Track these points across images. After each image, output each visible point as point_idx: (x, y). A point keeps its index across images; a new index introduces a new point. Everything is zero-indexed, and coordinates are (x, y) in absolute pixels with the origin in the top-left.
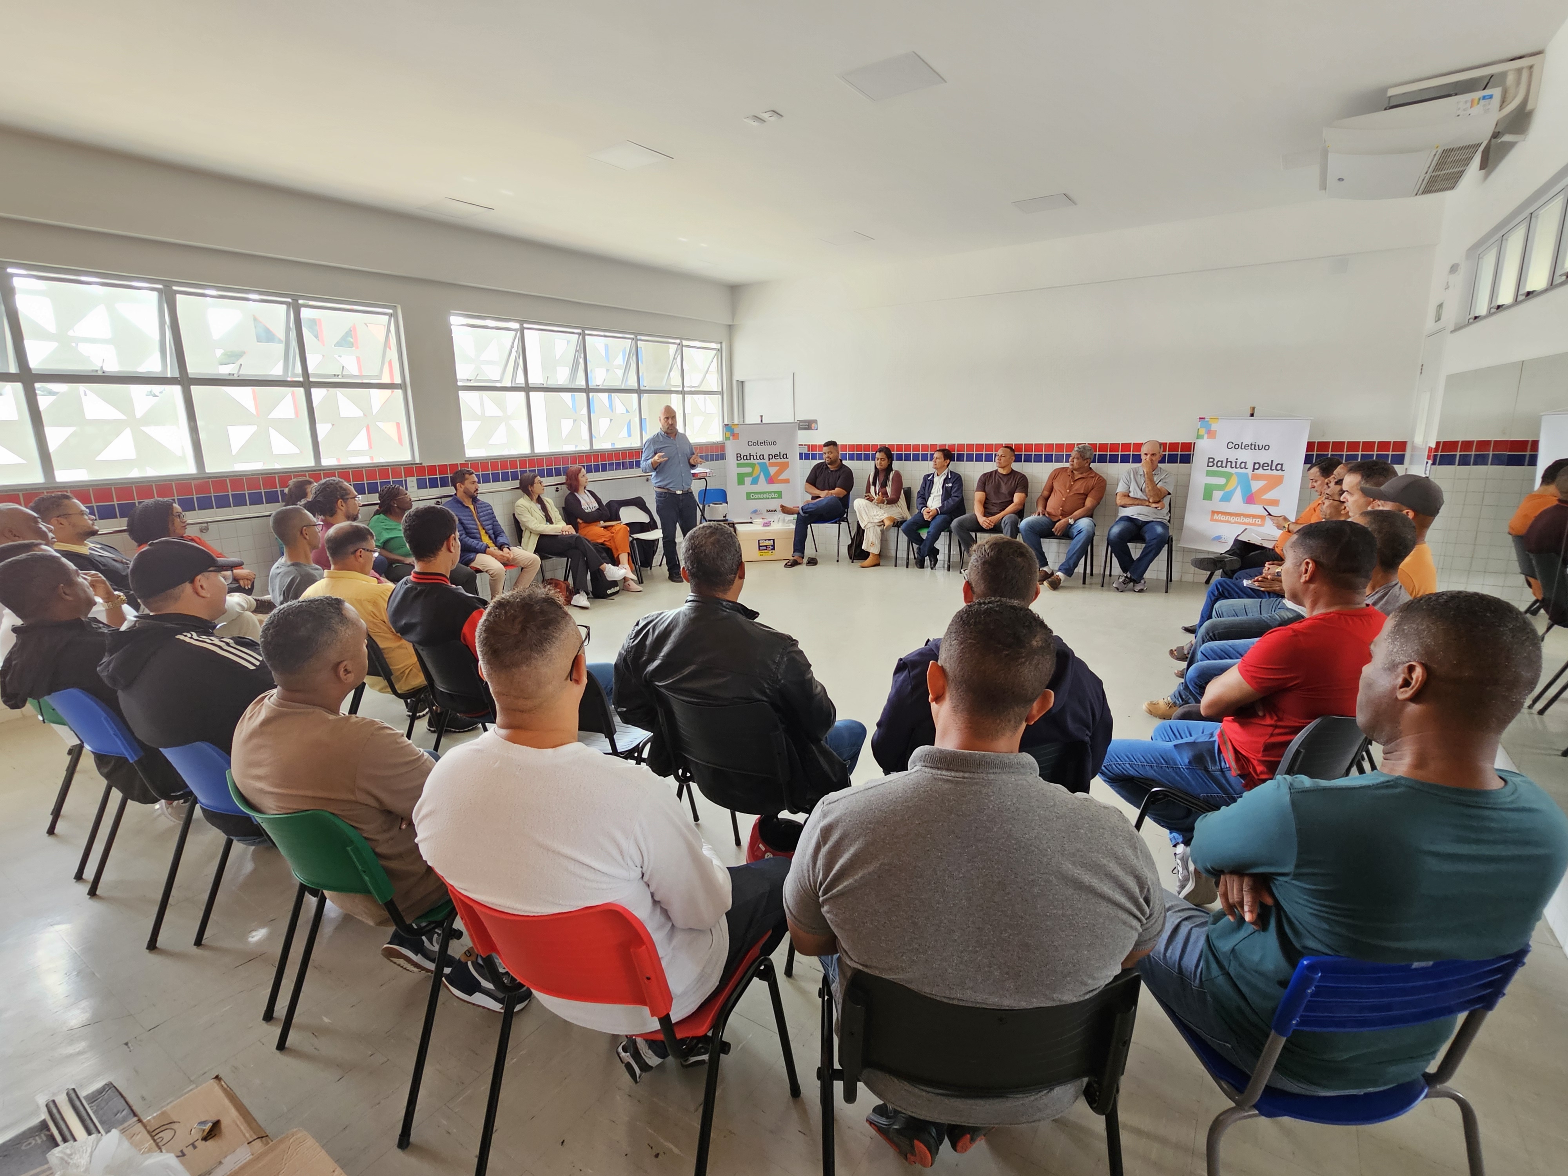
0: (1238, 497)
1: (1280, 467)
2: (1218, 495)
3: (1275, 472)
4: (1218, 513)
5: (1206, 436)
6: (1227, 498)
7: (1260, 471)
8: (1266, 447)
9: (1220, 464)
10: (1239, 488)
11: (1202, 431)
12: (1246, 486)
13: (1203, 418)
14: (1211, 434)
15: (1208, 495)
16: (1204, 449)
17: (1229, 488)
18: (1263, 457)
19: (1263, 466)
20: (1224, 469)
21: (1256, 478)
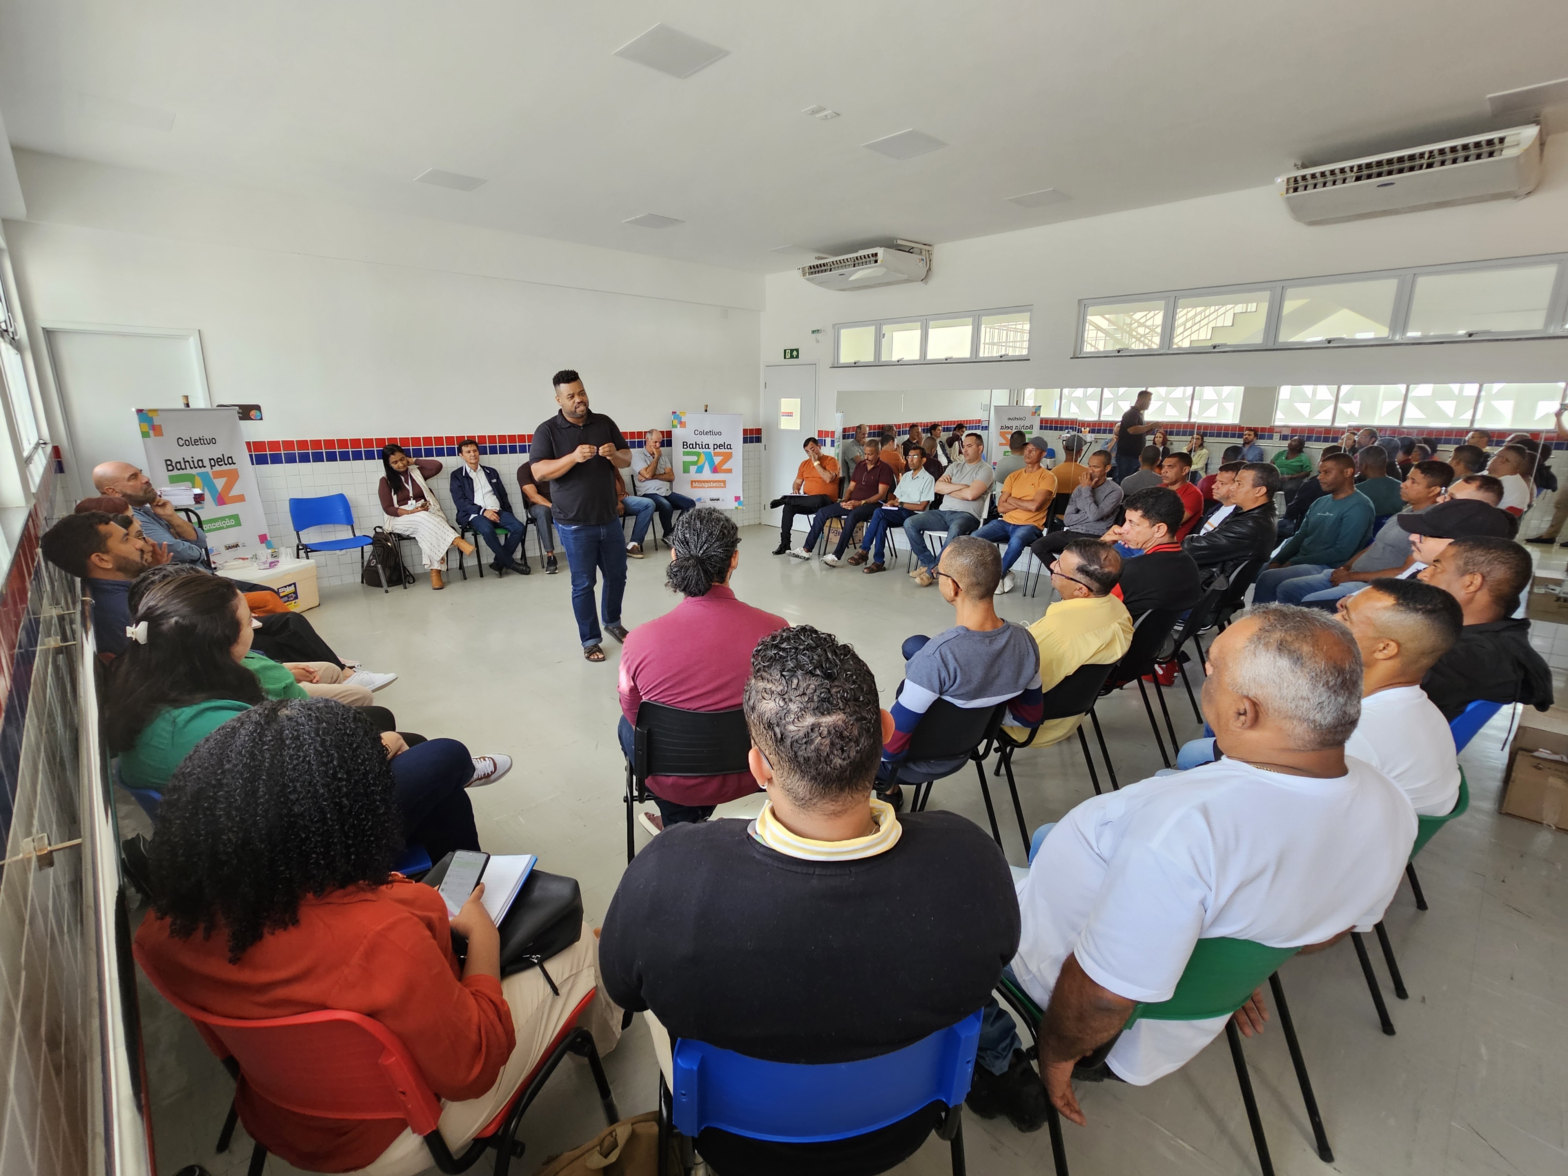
0: (707, 469)
1: (729, 447)
2: (693, 469)
3: (727, 450)
4: (695, 482)
5: (679, 426)
6: (700, 470)
7: (718, 450)
8: (720, 433)
9: (692, 446)
10: (707, 463)
11: (676, 422)
12: (711, 462)
13: (675, 413)
14: (682, 424)
15: (686, 471)
16: (679, 435)
17: (700, 464)
18: (719, 440)
19: (720, 446)
20: (695, 450)
21: (717, 454)
